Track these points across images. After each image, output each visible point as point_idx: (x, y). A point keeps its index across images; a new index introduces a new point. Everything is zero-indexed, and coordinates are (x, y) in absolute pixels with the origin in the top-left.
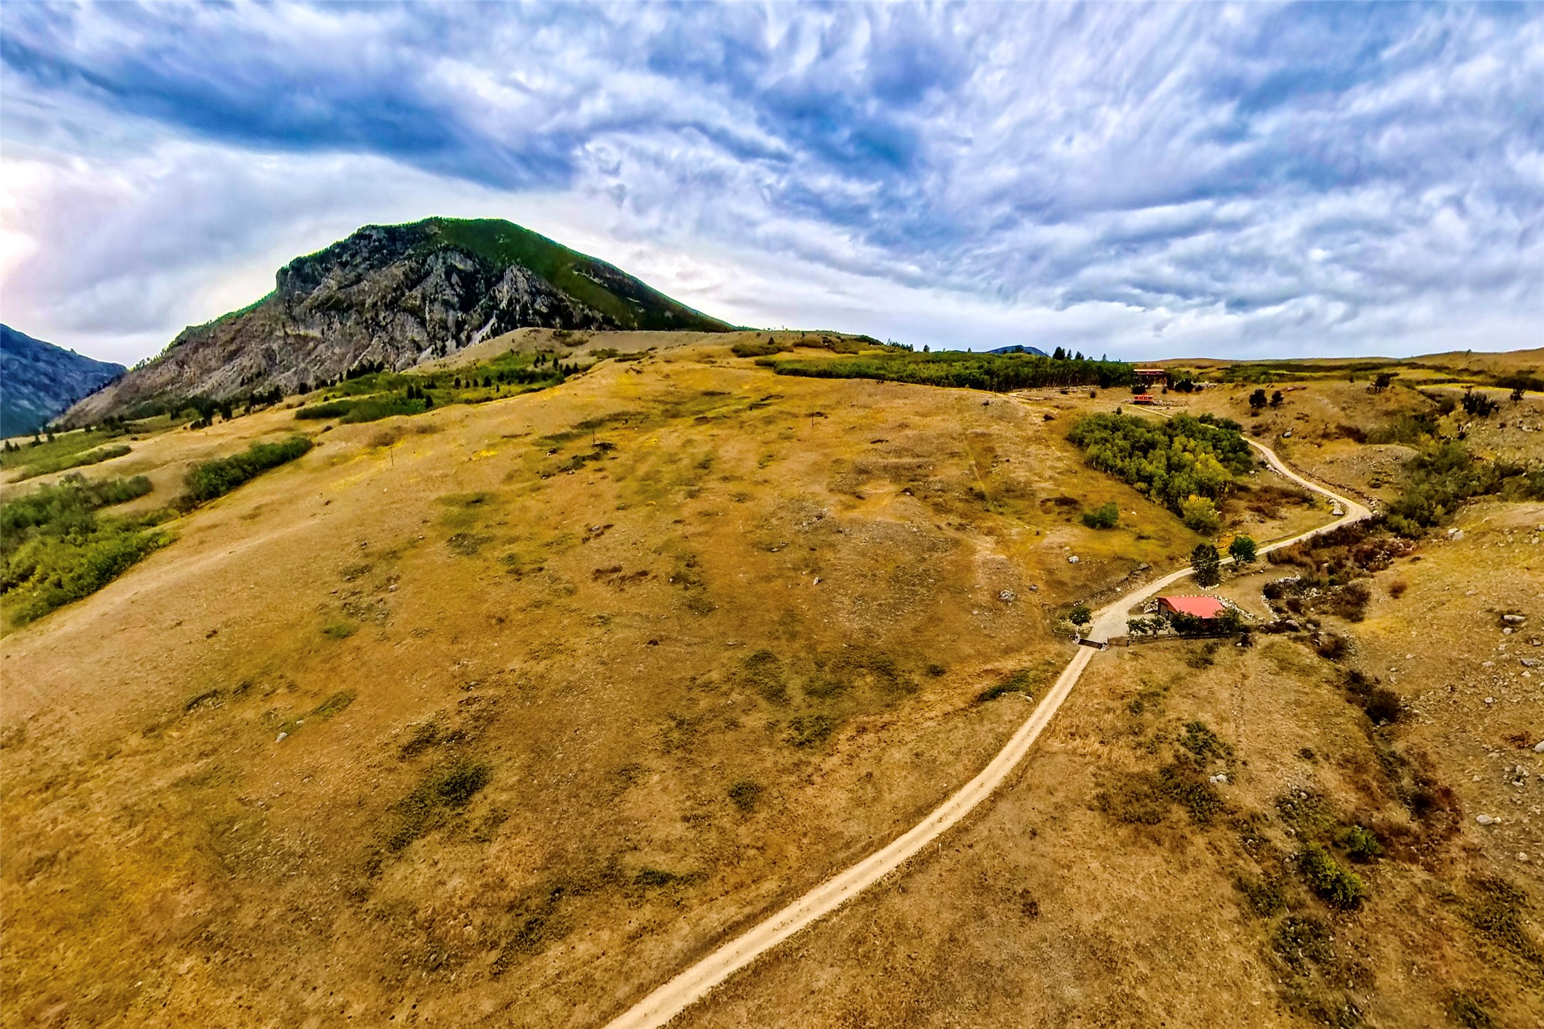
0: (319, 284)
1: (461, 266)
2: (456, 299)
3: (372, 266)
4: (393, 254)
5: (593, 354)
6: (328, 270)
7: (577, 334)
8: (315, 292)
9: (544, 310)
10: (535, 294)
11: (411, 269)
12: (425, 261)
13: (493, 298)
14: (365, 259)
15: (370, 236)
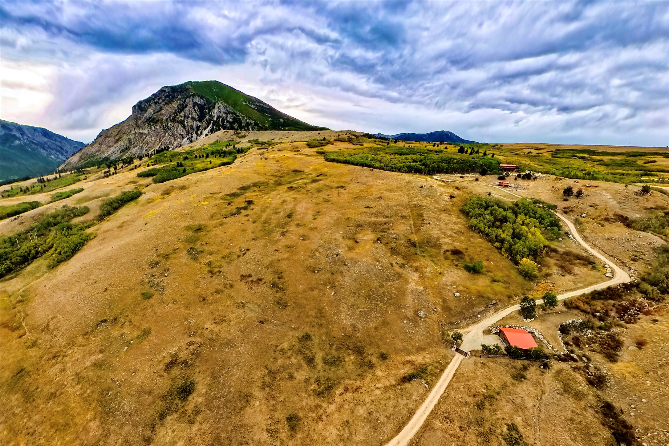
0: (146, 111)
1: (199, 103)
2: (197, 117)
3: (166, 103)
4: (174, 97)
5: (249, 141)
6: (150, 105)
7: (243, 132)
8: (145, 115)
9: (231, 120)
10: (227, 113)
11: (180, 104)
12: (185, 101)
13: (211, 116)
14: (163, 101)
15: (165, 91)
